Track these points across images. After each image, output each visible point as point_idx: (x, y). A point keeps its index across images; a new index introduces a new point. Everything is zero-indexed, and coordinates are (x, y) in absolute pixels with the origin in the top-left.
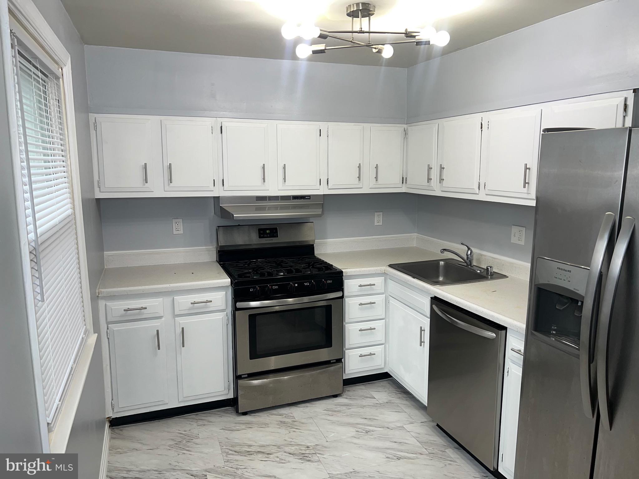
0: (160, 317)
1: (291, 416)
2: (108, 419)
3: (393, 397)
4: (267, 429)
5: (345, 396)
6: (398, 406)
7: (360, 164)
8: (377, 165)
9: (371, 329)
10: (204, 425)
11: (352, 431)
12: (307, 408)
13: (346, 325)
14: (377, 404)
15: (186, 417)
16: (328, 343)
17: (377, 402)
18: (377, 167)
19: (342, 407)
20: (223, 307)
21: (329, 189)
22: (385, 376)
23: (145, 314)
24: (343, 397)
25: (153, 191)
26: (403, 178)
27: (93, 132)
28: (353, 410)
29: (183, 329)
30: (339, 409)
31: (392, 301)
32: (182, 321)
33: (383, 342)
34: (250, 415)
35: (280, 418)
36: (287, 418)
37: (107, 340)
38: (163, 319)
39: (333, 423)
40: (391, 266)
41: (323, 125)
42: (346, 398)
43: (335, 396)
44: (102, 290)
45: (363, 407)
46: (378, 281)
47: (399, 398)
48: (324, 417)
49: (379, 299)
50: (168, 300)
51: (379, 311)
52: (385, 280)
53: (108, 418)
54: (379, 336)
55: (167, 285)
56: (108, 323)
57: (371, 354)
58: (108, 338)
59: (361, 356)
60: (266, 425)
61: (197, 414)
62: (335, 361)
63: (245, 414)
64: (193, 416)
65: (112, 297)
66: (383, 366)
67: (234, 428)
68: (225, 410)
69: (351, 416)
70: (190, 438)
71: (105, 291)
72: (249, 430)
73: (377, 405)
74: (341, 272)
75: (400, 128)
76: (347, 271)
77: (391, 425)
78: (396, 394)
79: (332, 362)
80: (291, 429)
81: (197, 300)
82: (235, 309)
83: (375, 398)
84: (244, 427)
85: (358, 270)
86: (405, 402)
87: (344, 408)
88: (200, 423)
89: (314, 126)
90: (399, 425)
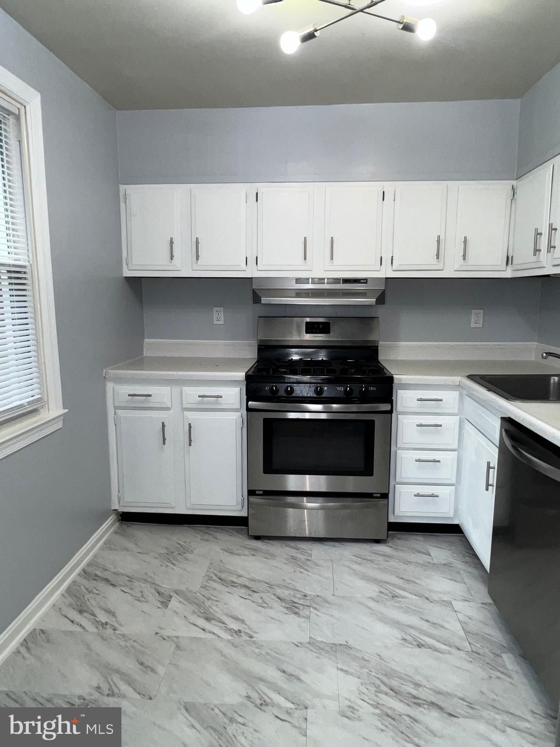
0: (168, 409)
1: (308, 553)
2: (115, 512)
3: (458, 559)
4: (272, 562)
5: (390, 544)
6: (459, 573)
7: (439, 237)
8: (465, 238)
9: (434, 461)
10: (208, 540)
11: (373, 590)
12: (335, 548)
13: (398, 451)
14: (429, 563)
15: (196, 528)
16: (368, 470)
17: (432, 562)
18: (465, 241)
19: (378, 556)
20: (237, 406)
21: (394, 271)
22: (455, 530)
23: (153, 402)
24: (387, 544)
25: (180, 269)
26: (508, 257)
27: (122, 205)
28: (393, 563)
29: (190, 425)
30: (373, 558)
31: (468, 427)
32: (191, 416)
33: (454, 481)
34: (262, 541)
35: (293, 552)
36: (303, 554)
37: (114, 426)
38: (171, 411)
39: (356, 573)
40: (471, 377)
41: (389, 187)
42: (391, 547)
43: (377, 541)
44: (110, 371)
45: (407, 562)
46: (450, 398)
47: (466, 562)
48: (346, 563)
49: (450, 423)
50: (176, 389)
51: (449, 438)
52: (461, 395)
53: (114, 510)
54: (447, 472)
55: (175, 373)
56: (116, 408)
57: (432, 496)
58: (116, 424)
59: (418, 495)
60: (273, 556)
61: (209, 527)
62: (379, 495)
63: (258, 538)
64: (203, 527)
65: (119, 380)
66: (451, 515)
67: (236, 552)
68: (239, 529)
69: (384, 570)
70: (183, 551)
71: (112, 372)
72: (251, 558)
73: (429, 565)
74: (391, 379)
75: (505, 185)
76: (399, 377)
77: (435, 597)
78: (464, 556)
79: (374, 495)
80: (299, 569)
81: (205, 394)
82: (248, 409)
83: (430, 555)
84: (247, 552)
85: (419, 377)
86: (470, 569)
87: (381, 558)
88: (206, 537)
89: (376, 187)
90: (446, 598)
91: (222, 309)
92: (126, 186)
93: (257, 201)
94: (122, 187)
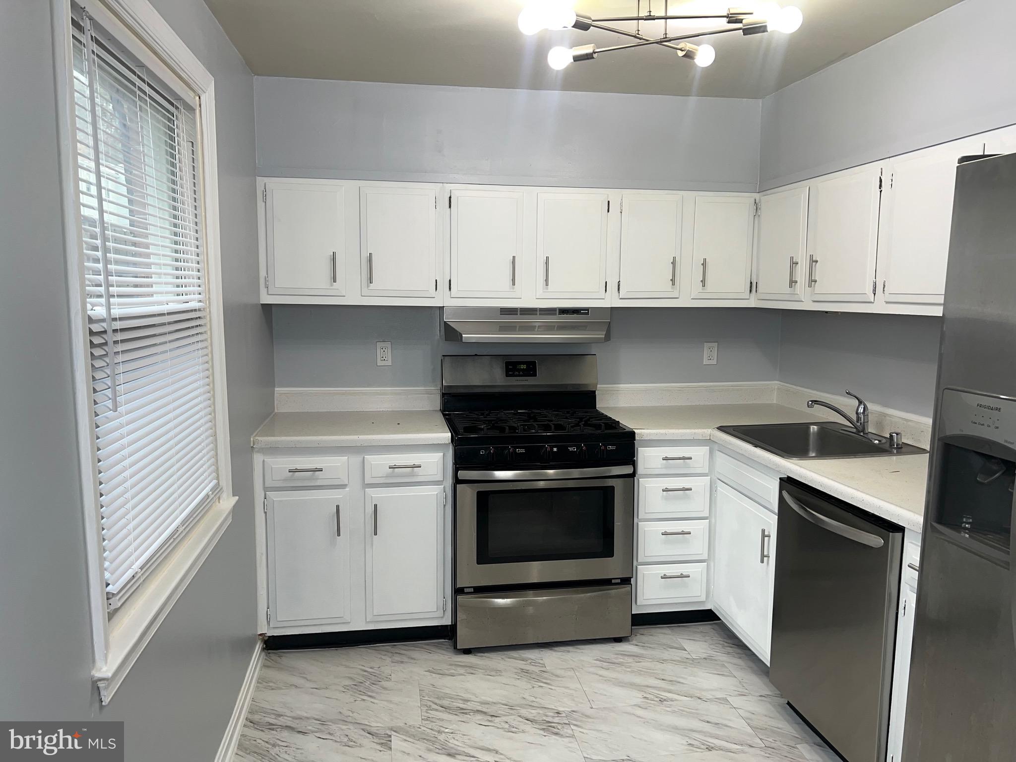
0: (343, 486)
1: (539, 663)
2: (261, 637)
3: (718, 651)
4: (498, 678)
5: (634, 642)
6: (723, 666)
7: (674, 258)
8: (705, 260)
9: (683, 533)
10: (402, 662)
11: (636, 697)
12: (569, 654)
13: (639, 523)
14: (687, 658)
15: (377, 648)
16: (607, 551)
17: (689, 657)
18: (704, 264)
19: (626, 658)
20: (439, 477)
21: (621, 299)
22: (707, 616)
23: (322, 478)
24: (631, 643)
25: (345, 295)
26: (751, 283)
27: (260, 204)
28: (645, 664)
29: (376, 506)
30: (622, 660)
31: (721, 487)
32: (376, 494)
33: (705, 557)
34: (475, 655)
35: (521, 664)
36: (533, 665)
37: (264, 515)
38: (347, 489)
39: (608, 680)
40: (722, 429)
41: (614, 195)
42: (636, 645)
43: (618, 640)
44: (259, 438)
45: (663, 661)
46: (699, 453)
47: (728, 653)
48: (592, 670)
49: (700, 484)
50: (356, 460)
51: (698, 504)
52: (711, 452)
53: (261, 635)
54: (697, 546)
55: (355, 437)
56: (266, 489)
57: (682, 576)
58: (265, 513)
59: (664, 577)
60: (498, 672)
61: (395, 645)
62: (619, 581)
63: (467, 652)
64: (387, 646)
65: (273, 450)
66: (703, 598)
67: (447, 672)
68: (439, 643)
69: (640, 673)
70: (376, 679)
71: (264, 440)
72: (470, 677)
73: (687, 660)
74: (632, 434)
75: (746, 199)
76: (642, 433)
77: (709, 695)
78: (724, 647)
79: (613, 581)
80: (537, 683)
81: (398, 463)
82: (457, 481)
83: (686, 650)
84: (461, 671)
85: (662, 431)
86: (737, 661)
87: (630, 660)
88: (397, 658)
89: (599, 196)
90: (719, 695)
91: (388, 345)
92: (266, 180)
93: (450, 207)
94: (260, 181)
